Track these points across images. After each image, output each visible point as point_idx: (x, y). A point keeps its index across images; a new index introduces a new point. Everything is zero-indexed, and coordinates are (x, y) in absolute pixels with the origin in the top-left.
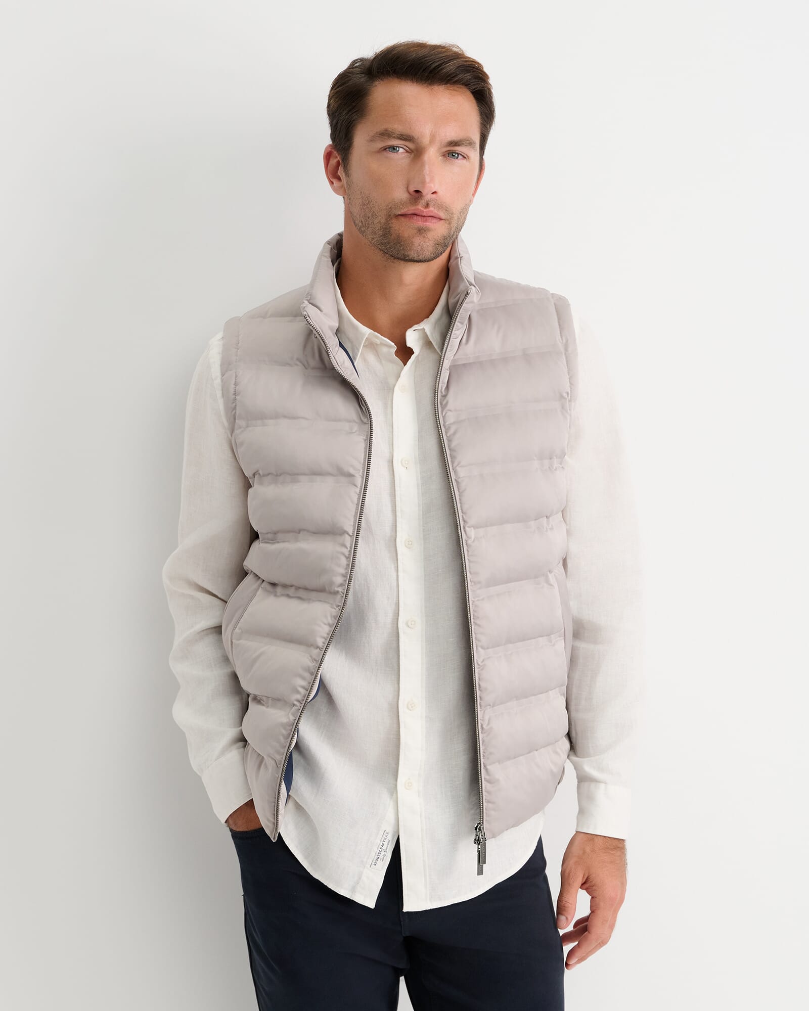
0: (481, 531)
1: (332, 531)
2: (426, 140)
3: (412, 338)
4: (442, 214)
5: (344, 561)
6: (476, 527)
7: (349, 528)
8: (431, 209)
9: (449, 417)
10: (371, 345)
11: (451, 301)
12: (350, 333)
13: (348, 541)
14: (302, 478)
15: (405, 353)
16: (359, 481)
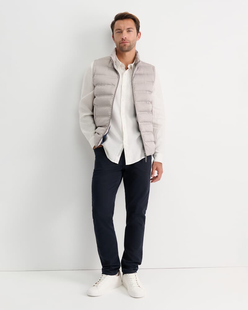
0: (138, 102)
1: (110, 94)
2: (123, 29)
3: (129, 67)
4: (128, 41)
5: (112, 100)
6: (138, 101)
7: (114, 94)
8: (125, 41)
9: (134, 82)
10: (121, 66)
11: (136, 63)
12: (118, 63)
13: (113, 96)
14: (105, 85)
15: (127, 68)
16: (116, 86)
